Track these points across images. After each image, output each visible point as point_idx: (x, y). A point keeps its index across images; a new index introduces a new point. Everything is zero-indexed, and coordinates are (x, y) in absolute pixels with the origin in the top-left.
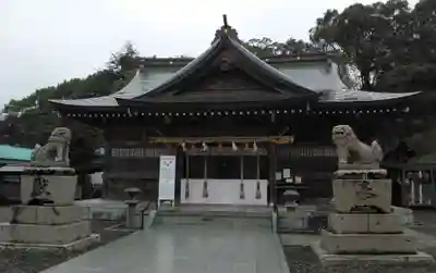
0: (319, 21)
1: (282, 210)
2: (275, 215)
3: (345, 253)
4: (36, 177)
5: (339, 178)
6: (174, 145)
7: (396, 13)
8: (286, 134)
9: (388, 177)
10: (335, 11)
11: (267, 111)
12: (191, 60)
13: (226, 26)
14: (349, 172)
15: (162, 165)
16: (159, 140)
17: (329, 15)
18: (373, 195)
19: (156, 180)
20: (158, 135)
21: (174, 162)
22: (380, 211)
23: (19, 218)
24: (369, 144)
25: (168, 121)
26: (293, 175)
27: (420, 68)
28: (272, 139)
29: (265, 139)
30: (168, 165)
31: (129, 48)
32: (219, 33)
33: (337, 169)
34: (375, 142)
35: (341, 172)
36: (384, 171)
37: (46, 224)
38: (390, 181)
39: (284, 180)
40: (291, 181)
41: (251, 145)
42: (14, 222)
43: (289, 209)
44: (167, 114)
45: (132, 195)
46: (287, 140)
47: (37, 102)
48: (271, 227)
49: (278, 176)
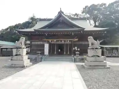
0: (84, 9)
1: (75, 57)
3: (90, 66)
4: (17, 49)
5: (89, 49)
6: (48, 41)
8: (76, 38)
9: (101, 49)
10: (88, 6)
11: (71, 33)
12: (52, 19)
13: (61, 11)
14: (92, 47)
15: (45, 46)
17: (86, 7)
18: (97, 53)
19: (44, 50)
21: (48, 45)
22: (99, 57)
25: (47, 35)
26: (77, 49)
27: (109, 21)
30: (47, 46)
31: (34, 15)
32: (59, 13)
37: (19, 60)
38: (101, 50)
39: (75, 50)
41: (67, 41)
42: (12, 60)
43: (77, 56)
44: (47, 33)
45: (38, 53)
46: (77, 40)
47: (9, 29)
48: (72, 61)
49: (74, 49)
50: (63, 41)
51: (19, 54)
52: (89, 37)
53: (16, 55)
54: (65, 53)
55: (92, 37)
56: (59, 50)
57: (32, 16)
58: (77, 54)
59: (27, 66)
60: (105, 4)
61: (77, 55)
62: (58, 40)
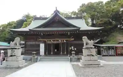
2: (70, 58)
3: (85, 65)
4: (12, 50)
5: (84, 49)
6: (43, 41)
11: (67, 32)
12: (48, 18)
13: (56, 10)
14: (86, 47)
15: (41, 46)
16: (40, 40)
17: (83, 5)
18: (92, 52)
19: (40, 50)
21: (44, 45)
22: (93, 56)
23: (7, 60)
24: (91, 41)
25: (42, 34)
26: (74, 48)
29: (67, 39)
32: (55, 12)
33: (83, 46)
36: (94, 47)
40: (73, 49)
41: (64, 41)
42: (6, 61)
43: (73, 56)
45: (34, 54)
46: (72, 39)
47: (1, 28)
48: (69, 61)
49: (70, 48)
51: (14, 54)
53: (11, 56)
54: (61, 53)
56: (56, 50)
58: (73, 54)
60: (102, 2)
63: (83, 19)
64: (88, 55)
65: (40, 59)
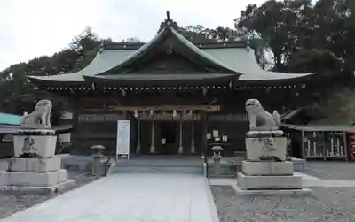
0: (242, 13)
1: (211, 161)
2: (205, 165)
4: (26, 137)
5: (250, 137)
6: (128, 112)
7: (302, 8)
9: (283, 136)
10: (255, 6)
11: (200, 87)
12: (142, 44)
13: (169, 20)
14: (257, 132)
15: (119, 128)
17: (250, 8)
18: (274, 149)
19: (115, 140)
20: (116, 105)
21: (129, 125)
22: (278, 160)
23: (12, 168)
25: (124, 93)
26: (220, 136)
28: (204, 108)
30: (124, 128)
31: (89, 31)
32: (163, 25)
33: (249, 130)
34: (275, 111)
35: (251, 133)
36: (281, 132)
37: (34, 171)
39: (213, 138)
40: (218, 139)
41: (188, 112)
42: (9, 170)
43: (215, 160)
44: (123, 88)
45: (97, 150)
46: (215, 108)
47: (11, 75)
48: (202, 173)
49: (209, 136)
50: (175, 114)
51: (32, 151)
52: (249, 101)
53: (25, 156)
54: (181, 149)
55: (258, 101)
56: (164, 141)
57: (85, 34)
58: (217, 153)
59: (56, 191)
61: (215, 156)
62: (159, 108)
63: (248, 47)
64: (263, 159)
65: (117, 166)
